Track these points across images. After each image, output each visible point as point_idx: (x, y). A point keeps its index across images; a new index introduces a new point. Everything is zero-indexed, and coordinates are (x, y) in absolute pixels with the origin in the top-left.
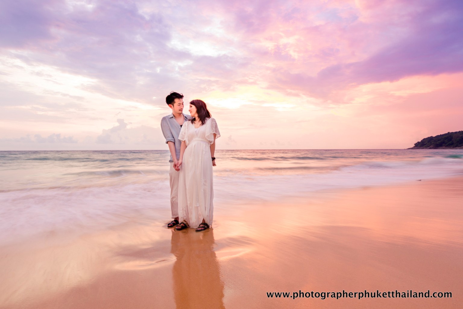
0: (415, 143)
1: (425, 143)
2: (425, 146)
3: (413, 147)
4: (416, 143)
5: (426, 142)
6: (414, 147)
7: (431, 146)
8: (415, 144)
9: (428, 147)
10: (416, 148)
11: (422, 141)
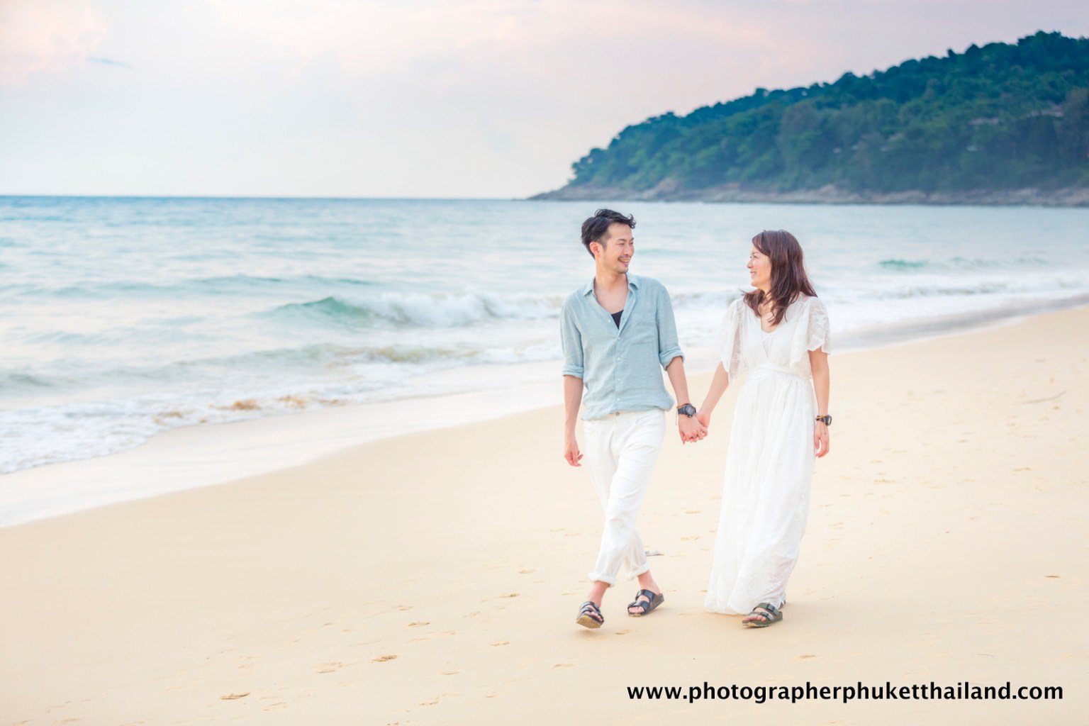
0: (577, 159)
1: (632, 162)
2: (634, 177)
3: (564, 188)
4: (584, 160)
5: (641, 153)
6: (573, 184)
7: (668, 183)
8: (575, 166)
9: (650, 186)
10: (581, 191)
11: (614, 142)
